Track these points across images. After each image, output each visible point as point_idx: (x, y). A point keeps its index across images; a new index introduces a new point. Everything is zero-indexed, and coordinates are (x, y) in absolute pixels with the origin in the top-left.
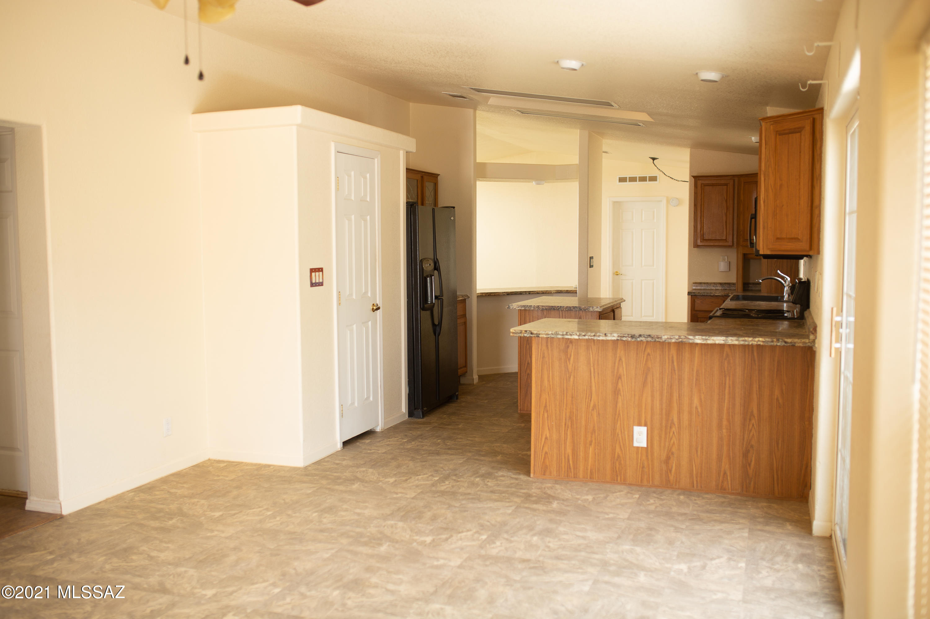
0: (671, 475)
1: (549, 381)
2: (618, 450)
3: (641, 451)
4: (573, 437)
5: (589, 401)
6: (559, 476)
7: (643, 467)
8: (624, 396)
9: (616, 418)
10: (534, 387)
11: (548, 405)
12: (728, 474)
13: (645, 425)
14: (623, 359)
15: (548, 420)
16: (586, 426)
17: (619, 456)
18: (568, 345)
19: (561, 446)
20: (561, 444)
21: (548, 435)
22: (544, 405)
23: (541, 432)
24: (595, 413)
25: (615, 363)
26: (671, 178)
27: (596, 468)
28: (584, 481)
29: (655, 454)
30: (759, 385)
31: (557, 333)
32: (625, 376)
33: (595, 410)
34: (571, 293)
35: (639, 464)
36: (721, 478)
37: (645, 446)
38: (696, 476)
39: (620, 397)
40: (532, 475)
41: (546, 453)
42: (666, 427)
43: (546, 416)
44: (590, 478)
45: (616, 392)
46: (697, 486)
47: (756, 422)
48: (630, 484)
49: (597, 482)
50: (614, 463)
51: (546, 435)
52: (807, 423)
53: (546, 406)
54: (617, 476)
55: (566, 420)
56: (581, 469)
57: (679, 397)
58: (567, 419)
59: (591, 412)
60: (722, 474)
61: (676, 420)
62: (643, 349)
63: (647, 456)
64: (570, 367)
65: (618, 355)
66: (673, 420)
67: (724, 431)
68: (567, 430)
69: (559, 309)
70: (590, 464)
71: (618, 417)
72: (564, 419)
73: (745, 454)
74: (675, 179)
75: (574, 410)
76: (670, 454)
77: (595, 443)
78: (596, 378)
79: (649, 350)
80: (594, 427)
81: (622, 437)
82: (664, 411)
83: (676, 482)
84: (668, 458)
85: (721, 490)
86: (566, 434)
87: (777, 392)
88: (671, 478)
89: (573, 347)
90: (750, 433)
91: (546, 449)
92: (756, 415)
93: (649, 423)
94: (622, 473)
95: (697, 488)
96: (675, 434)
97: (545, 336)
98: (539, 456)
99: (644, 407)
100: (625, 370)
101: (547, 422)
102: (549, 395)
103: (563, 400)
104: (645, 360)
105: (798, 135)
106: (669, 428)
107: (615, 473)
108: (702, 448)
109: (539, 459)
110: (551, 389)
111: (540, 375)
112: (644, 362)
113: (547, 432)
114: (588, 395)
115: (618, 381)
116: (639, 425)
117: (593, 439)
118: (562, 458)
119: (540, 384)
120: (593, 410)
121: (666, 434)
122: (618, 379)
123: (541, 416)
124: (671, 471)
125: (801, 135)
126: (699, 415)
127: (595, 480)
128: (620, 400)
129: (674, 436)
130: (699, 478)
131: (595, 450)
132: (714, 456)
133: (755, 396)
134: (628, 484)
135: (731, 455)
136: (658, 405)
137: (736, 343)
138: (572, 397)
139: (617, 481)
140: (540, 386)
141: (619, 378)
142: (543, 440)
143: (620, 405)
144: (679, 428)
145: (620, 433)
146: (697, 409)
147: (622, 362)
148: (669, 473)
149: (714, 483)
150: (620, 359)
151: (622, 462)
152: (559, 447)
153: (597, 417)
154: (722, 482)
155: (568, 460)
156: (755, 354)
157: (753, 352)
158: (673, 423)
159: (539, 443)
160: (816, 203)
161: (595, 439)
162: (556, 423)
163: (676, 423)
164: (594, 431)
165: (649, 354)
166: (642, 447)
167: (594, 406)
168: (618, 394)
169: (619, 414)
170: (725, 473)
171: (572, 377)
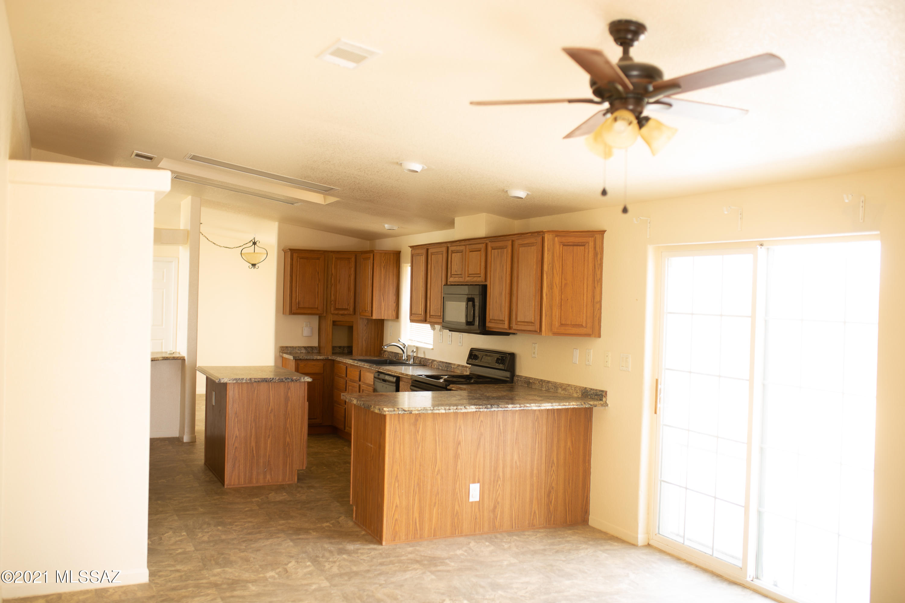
0: (497, 521)
1: (400, 453)
2: (457, 507)
3: (475, 505)
4: (420, 502)
5: (434, 467)
6: (407, 539)
7: (476, 518)
8: (462, 459)
9: (456, 478)
10: (387, 461)
11: (399, 475)
12: (537, 512)
13: (478, 482)
14: (462, 427)
15: (398, 489)
16: (431, 490)
17: (457, 513)
18: (417, 419)
19: (409, 511)
20: (409, 510)
21: (398, 504)
22: (395, 476)
23: (392, 501)
24: (439, 477)
25: (456, 432)
26: (213, 243)
27: (439, 526)
28: (429, 540)
29: (485, 506)
30: (558, 439)
31: (426, 408)
32: (464, 442)
33: (439, 475)
34: (178, 360)
35: (473, 517)
36: (532, 517)
37: (478, 500)
38: (515, 519)
39: (459, 460)
40: (384, 543)
41: (396, 520)
42: (494, 481)
43: (397, 485)
44: (434, 536)
45: (456, 456)
46: (515, 527)
47: (555, 468)
48: (466, 535)
49: (440, 538)
50: (453, 519)
51: (397, 503)
52: (587, 464)
53: (397, 476)
54: (456, 530)
55: (414, 486)
56: (426, 529)
57: (504, 455)
58: (416, 485)
59: (436, 477)
60: (533, 514)
61: (501, 474)
62: (478, 417)
63: (479, 508)
64: (419, 438)
65: (458, 424)
66: (499, 475)
67: (535, 478)
68: (415, 495)
69: (271, 381)
70: (433, 524)
71: (457, 478)
72: (413, 486)
73: (549, 495)
74: (217, 244)
75: (422, 477)
76: (496, 503)
77: (439, 504)
78: (440, 446)
79: (482, 418)
80: (438, 490)
81: (460, 495)
82: (493, 468)
83: (500, 526)
84: (495, 507)
85: (532, 527)
86: (414, 500)
87: (569, 444)
88: (497, 524)
89: (422, 420)
90: (551, 478)
91: (396, 516)
92: (555, 463)
93: (481, 481)
94: (460, 527)
95: (515, 528)
96: (501, 486)
97: (417, 412)
98: (390, 524)
99: (477, 466)
100: (463, 436)
101: (397, 491)
102: (400, 466)
103: (413, 469)
104: (479, 427)
105: (582, 248)
106: (496, 482)
107: (454, 528)
108: (519, 495)
109: (390, 526)
110: (401, 460)
111: (392, 448)
112: (478, 428)
113: (397, 501)
114: (433, 461)
115: (458, 447)
116: (474, 482)
117: (437, 500)
118: (410, 523)
119: (392, 456)
120: (437, 474)
121: (493, 487)
122: (458, 445)
123: (393, 486)
124: (496, 518)
125: (585, 248)
126: (517, 468)
127: (438, 537)
128: (459, 463)
129: (499, 487)
130: (517, 520)
131: (438, 510)
132: (528, 500)
133: (555, 448)
134: (465, 535)
135: (539, 497)
136: (488, 464)
137: (560, 407)
138: (420, 466)
139: (455, 534)
140: (392, 458)
141: (459, 443)
142: (394, 508)
143: (459, 467)
144: (504, 481)
145: (458, 492)
146: (517, 463)
147: (461, 430)
148: (495, 520)
149: (527, 522)
150: (460, 428)
151: (460, 517)
152: (408, 513)
153: (440, 480)
154: (533, 520)
155: (416, 523)
156: (556, 415)
157: (554, 414)
158: (499, 477)
159: (390, 511)
160: (597, 299)
161: (439, 500)
162: (405, 491)
163: (501, 477)
164: (438, 493)
165: (482, 421)
166: (475, 502)
167: (439, 471)
168: (458, 458)
169: (458, 476)
170: (535, 513)
171: (420, 447)
